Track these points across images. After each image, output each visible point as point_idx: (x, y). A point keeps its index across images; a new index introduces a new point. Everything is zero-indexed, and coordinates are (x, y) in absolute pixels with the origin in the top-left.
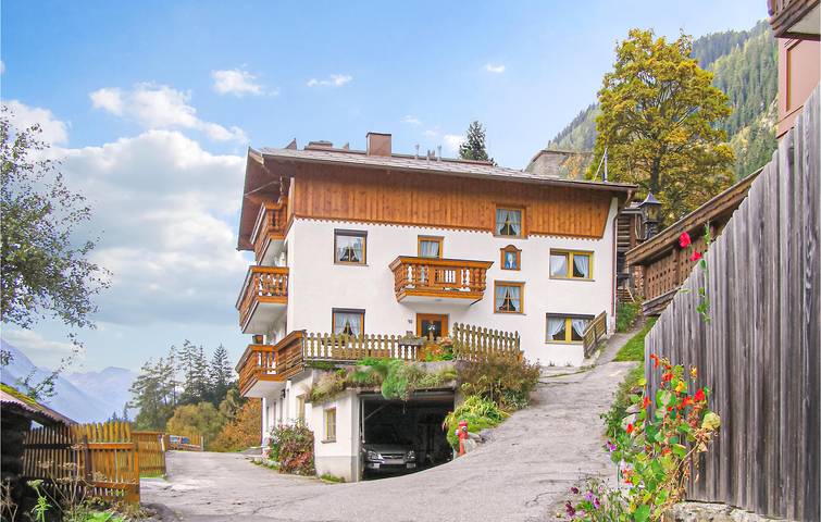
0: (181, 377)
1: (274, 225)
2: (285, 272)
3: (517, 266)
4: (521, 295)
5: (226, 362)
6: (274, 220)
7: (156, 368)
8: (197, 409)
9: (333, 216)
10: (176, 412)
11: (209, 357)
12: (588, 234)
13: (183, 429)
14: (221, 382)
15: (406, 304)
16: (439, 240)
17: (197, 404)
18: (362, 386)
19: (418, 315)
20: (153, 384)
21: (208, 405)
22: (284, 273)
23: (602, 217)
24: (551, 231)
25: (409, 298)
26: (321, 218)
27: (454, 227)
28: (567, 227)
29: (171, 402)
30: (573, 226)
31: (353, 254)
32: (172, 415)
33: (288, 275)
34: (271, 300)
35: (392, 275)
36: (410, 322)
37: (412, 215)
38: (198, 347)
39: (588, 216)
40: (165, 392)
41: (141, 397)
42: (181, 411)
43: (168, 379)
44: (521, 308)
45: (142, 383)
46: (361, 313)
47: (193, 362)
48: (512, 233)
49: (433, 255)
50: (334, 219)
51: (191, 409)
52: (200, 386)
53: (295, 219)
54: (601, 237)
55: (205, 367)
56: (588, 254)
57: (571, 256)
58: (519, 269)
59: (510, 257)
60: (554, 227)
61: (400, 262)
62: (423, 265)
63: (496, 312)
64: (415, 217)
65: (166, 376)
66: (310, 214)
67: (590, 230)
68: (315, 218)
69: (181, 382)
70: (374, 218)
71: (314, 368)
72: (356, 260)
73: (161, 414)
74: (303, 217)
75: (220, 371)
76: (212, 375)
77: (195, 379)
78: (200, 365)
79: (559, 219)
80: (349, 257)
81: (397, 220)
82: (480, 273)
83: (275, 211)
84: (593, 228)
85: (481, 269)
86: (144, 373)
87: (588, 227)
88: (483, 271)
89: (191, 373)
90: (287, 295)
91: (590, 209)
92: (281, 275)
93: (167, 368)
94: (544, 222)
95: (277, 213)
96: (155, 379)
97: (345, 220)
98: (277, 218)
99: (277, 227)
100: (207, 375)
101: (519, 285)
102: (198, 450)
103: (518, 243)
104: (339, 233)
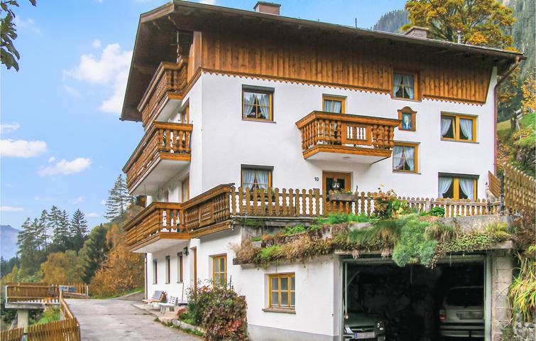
0: (50, 232)
1: (172, 85)
2: (189, 128)
3: (412, 128)
4: (415, 154)
5: (82, 222)
6: (172, 80)
7: (32, 226)
8: (65, 255)
9: (241, 71)
10: (49, 257)
11: (70, 218)
12: (473, 99)
13: (54, 269)
14: (79, 236)
15: (312, 162)
16: (341, 100)
17: (64, 252)
18: (361, 248)
19: (324, 173)
20: (30, 237)
21: (72, 253)
22: (187, 130)
23: (485, 84)
24: (442, 95)
25: (321, 155)
26: (229, 73)
27: (356, 87)
28: (455, 92)
29: (43, 249)
30: (460, 91)
31: (259, 111)
32: (46, 259)
33: (191, 132)
34: (173, 157)
35: (299, 133)
36: (317, 179)
37: (317, 74)
38: (62, 211)
39: (473, 83)
40: (39, 243)
41: (21, 247)
42: (53, 257)
43: (41, 234)
44: (415, 167)
45: (22, 236)
46: (268, 170)
47: (58, 221)
48: (407, 97)
49: (337, 111)
50: (241, 74)
51: (60, 255)
52: (64, 238)
53: (202, 73)
54: (484, 103)
55: (67, 225)
56: (472, 118)
57: (458, 119)
58: (414, 130)
59: (406, 118)
60: (444, 91)
61: (314, 117)
62: (336, 121)
63: (394, 171)
64: (319, 76)
65: (40, 231)
66: (217, 68)
67: (475, 95)
68: (223, 73)
69: (50, 234)
70: (281, 75)
71: (243, 226)
72: (262, 117)
73: (36, 258)
74: (211, 71)
75: (78, 227)
76: (72, 231)
77: (61, 234)
78: (64, 224)
79: (448, 84)
80: (255, 113)
81: (303, 78)
82: (389, 131)
83: (173, 71)
84: (477, 94)
85: (389, 127)
86: (24, 229)
87: (473, 92)
88: (391, 129)
89: (58, 229)
90: (190, 152)
91: (475, 77)
92: (185, 132)
93: (40, 226)
94: (435, 86)
95: (175, 73)
96: (31, 234)
97: (253, 76)
98: (175, 77)
99: (175, 87)
100: (69, 231)
101: (414, 146)
102: (84, 298)
103: (413, 105)
104: (246, 89)
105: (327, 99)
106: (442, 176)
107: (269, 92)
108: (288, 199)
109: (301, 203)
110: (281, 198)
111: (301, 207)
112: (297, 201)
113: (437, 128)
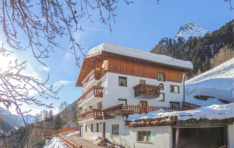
3: (163, 89)
4: (164, 96)
16: (144, 81)
19: (140, 101)
23: (181, 77)
24: (170, 80)
28: (174, 79)
34: (98, 96)
35: (134, 90)
36: (138, 103)
39: (178, 77)
46: (125, 100)
48: (161, 80)
49: (143, 84)
50: (118, 73)
53: (108, 72)
54: (181, 82)
56: (178, 87)
57: (174, 87)
62: (145, 87)
63: (158, 101)
64: (139, 74)
66: (112, 71)
67: (179, 80)
68: (113, 73)
70: (129, 74)
72: (123, 85)
74: (110, 72)
81: (134, 75)
85: (159, 88)
91: (179, 75)
92: (101, 89)
94: (169, 78)
97: (121, 73)
101: (163, 94)
103: (163, 83)
104: (120, 77)
105: (141, 81)
106: (170, 102)
107: (126, 78)
108: (131, 108)
109: (135, 109)
110: (129, 108)
111: (135, 110)
112: (134, 109)
113: (169, 89)
